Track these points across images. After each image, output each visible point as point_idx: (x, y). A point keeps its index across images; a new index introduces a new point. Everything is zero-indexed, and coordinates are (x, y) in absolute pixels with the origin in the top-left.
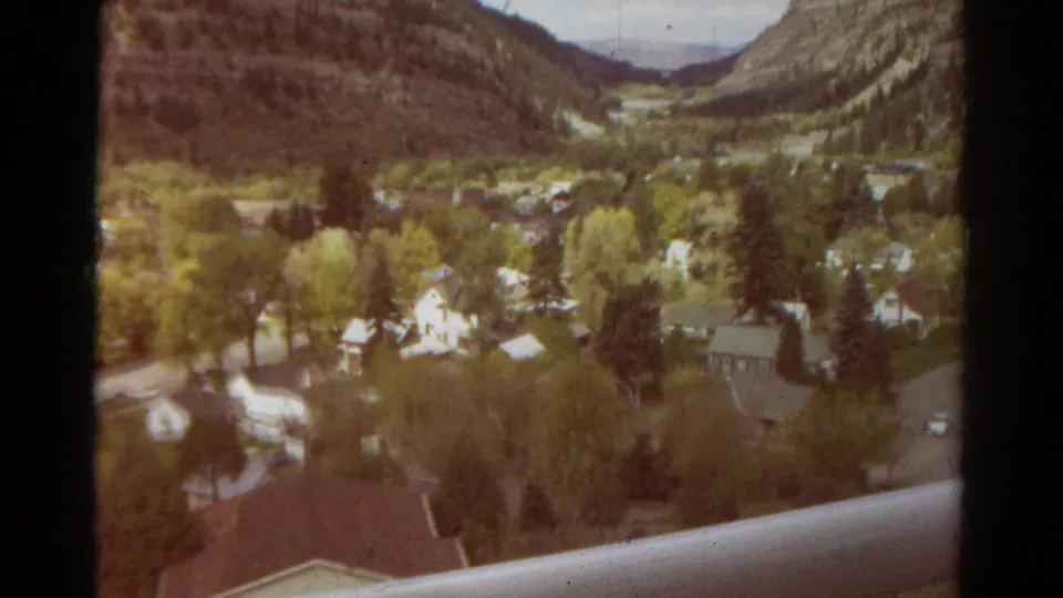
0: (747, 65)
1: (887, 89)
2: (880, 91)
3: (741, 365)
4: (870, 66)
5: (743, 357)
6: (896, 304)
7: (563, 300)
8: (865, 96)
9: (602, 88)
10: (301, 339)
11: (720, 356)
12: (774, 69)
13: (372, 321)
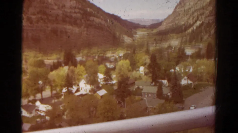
0: (165, 24)
1: (195, 28)
2: (193, 29)
3: (150, 95)
4: (191, 23)
5: (151, 93)
6: (187, 80)
7: (112, 81)
8: (190, 30)
9: (133, 30)
10: (54, 92)
11: (145, 93)
12: (171, 24)
13: (66, 87)
